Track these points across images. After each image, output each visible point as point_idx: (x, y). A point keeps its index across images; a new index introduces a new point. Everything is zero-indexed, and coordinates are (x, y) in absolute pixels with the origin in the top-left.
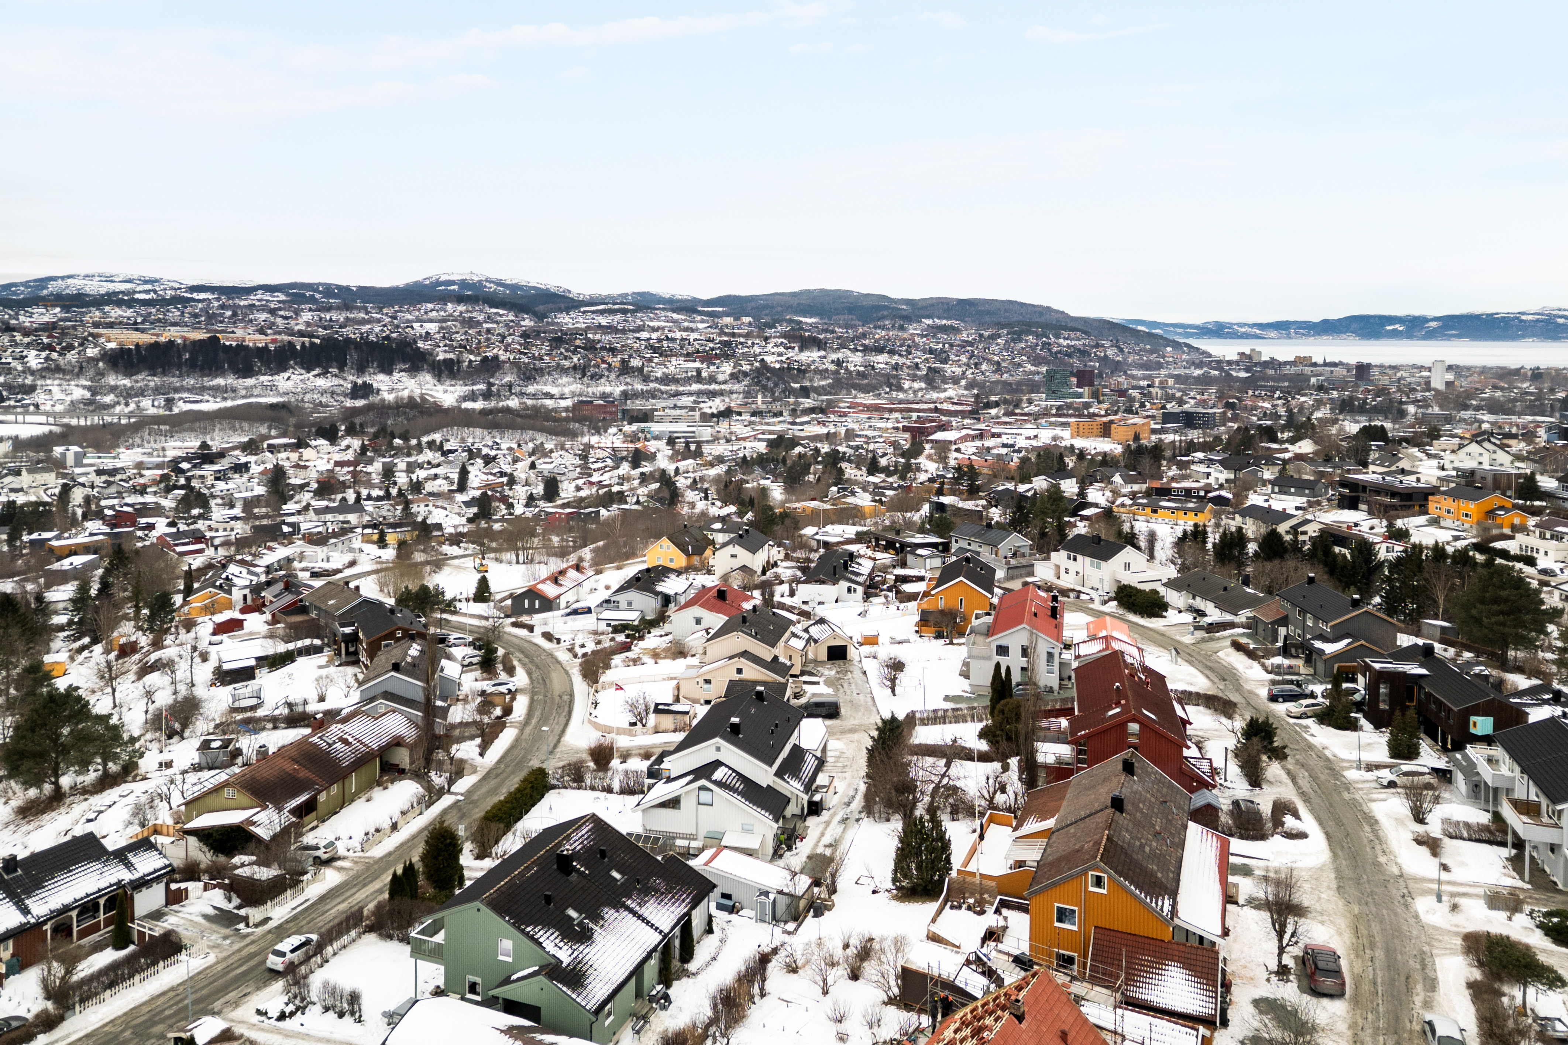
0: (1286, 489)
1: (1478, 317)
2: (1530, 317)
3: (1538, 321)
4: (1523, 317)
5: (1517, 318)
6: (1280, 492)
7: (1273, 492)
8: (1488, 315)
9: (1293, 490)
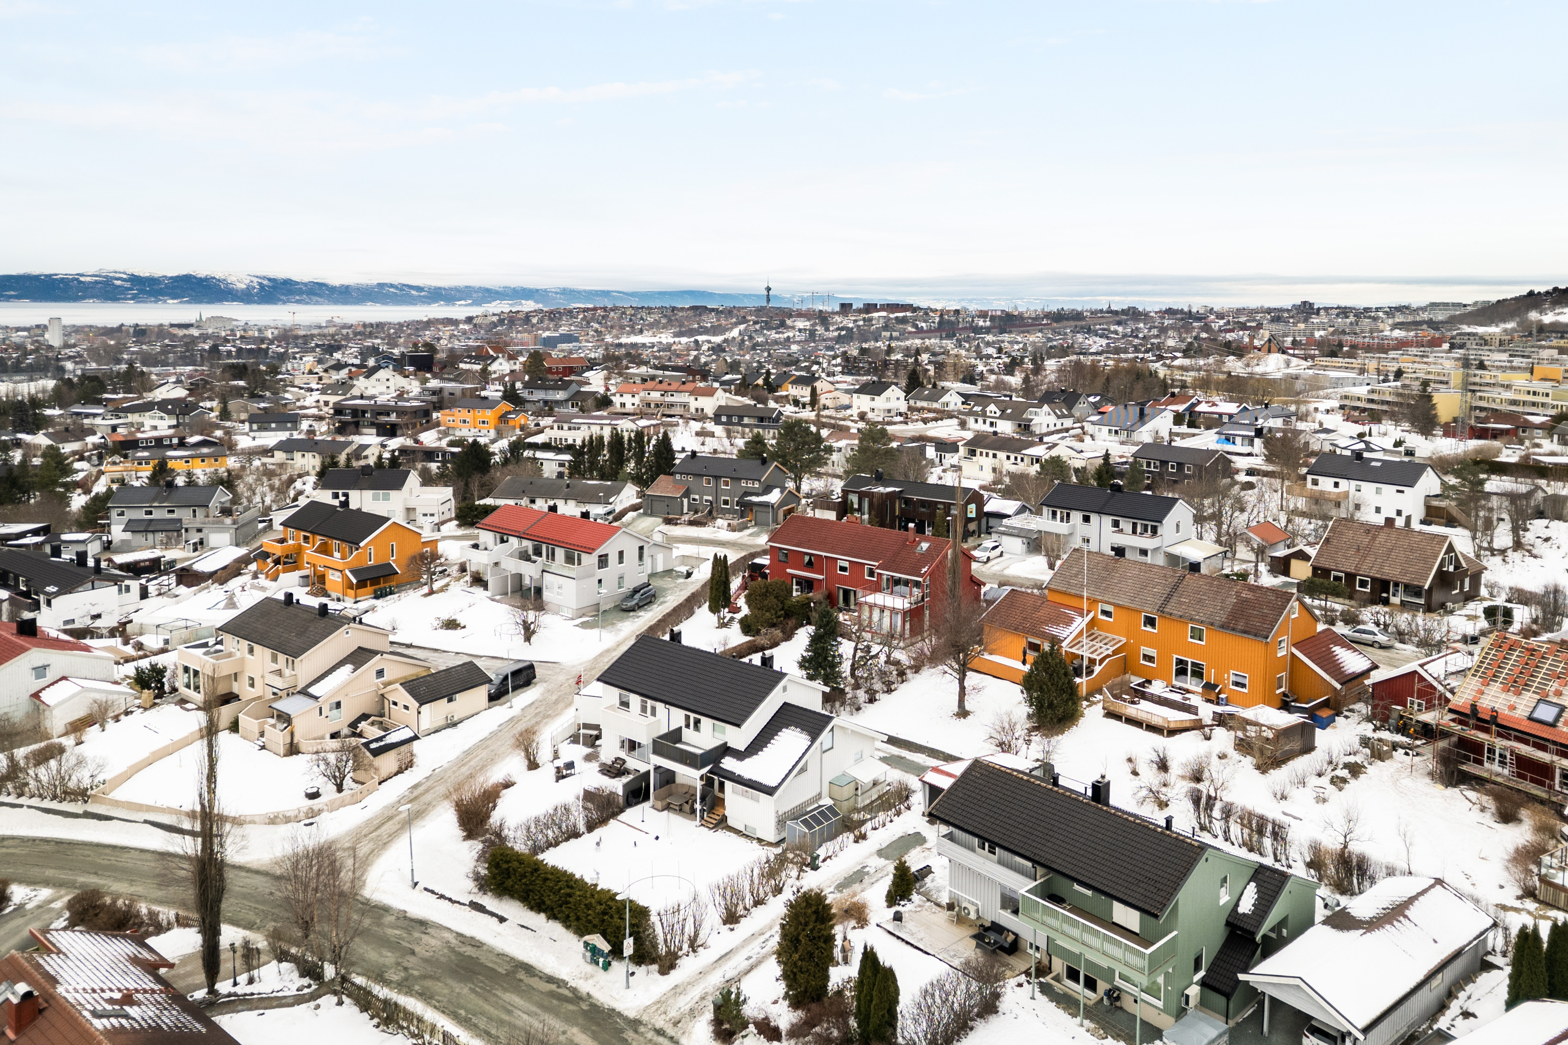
0: (266, 425)
1: (36, 278)
2: (88, 279)
3: (96, 282)
4: (82, 279)
5: (77, 279)
6: (260, 429)
7: (251, 430)
8: (46, 276)
9: (273, 425)
